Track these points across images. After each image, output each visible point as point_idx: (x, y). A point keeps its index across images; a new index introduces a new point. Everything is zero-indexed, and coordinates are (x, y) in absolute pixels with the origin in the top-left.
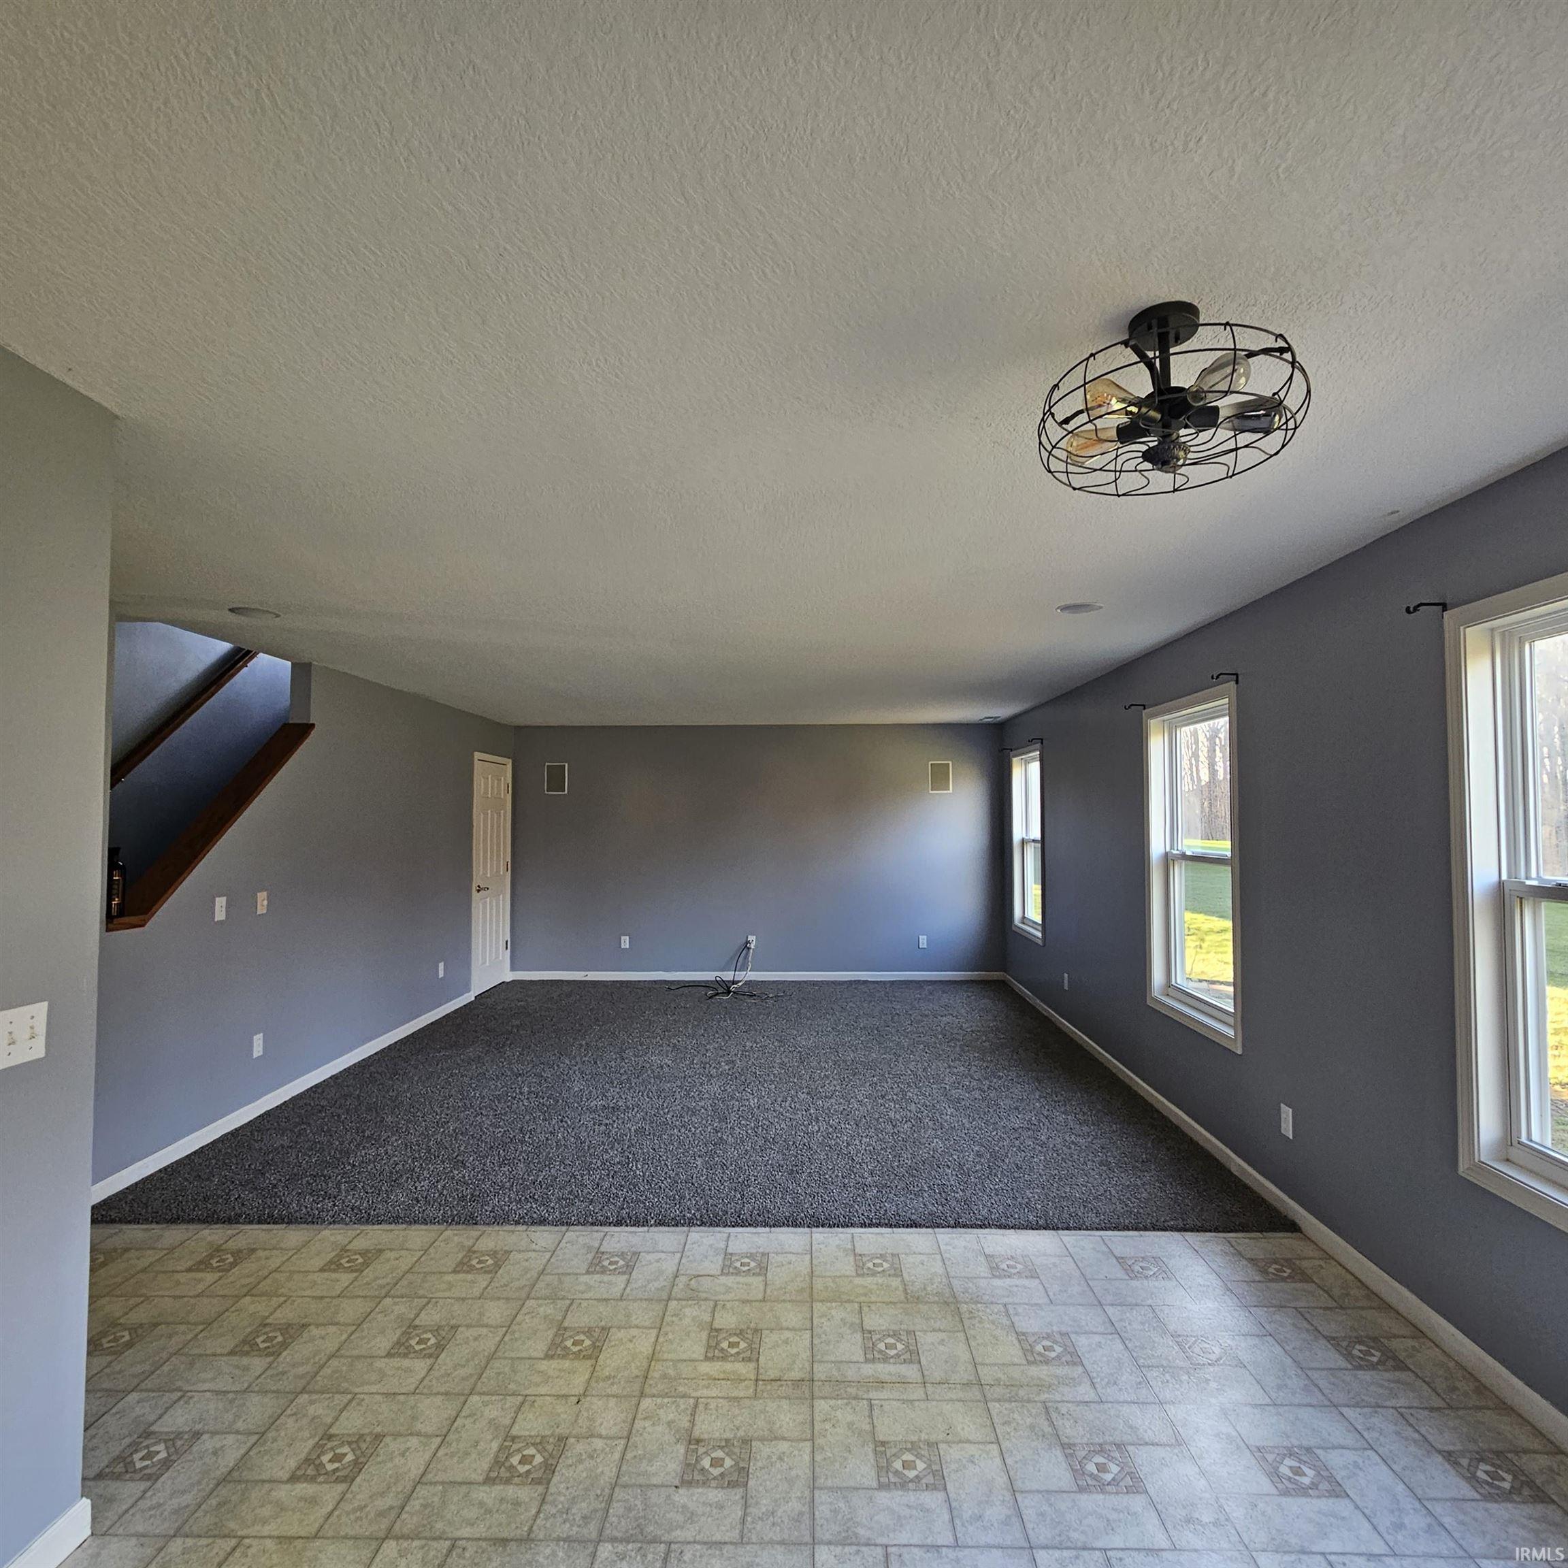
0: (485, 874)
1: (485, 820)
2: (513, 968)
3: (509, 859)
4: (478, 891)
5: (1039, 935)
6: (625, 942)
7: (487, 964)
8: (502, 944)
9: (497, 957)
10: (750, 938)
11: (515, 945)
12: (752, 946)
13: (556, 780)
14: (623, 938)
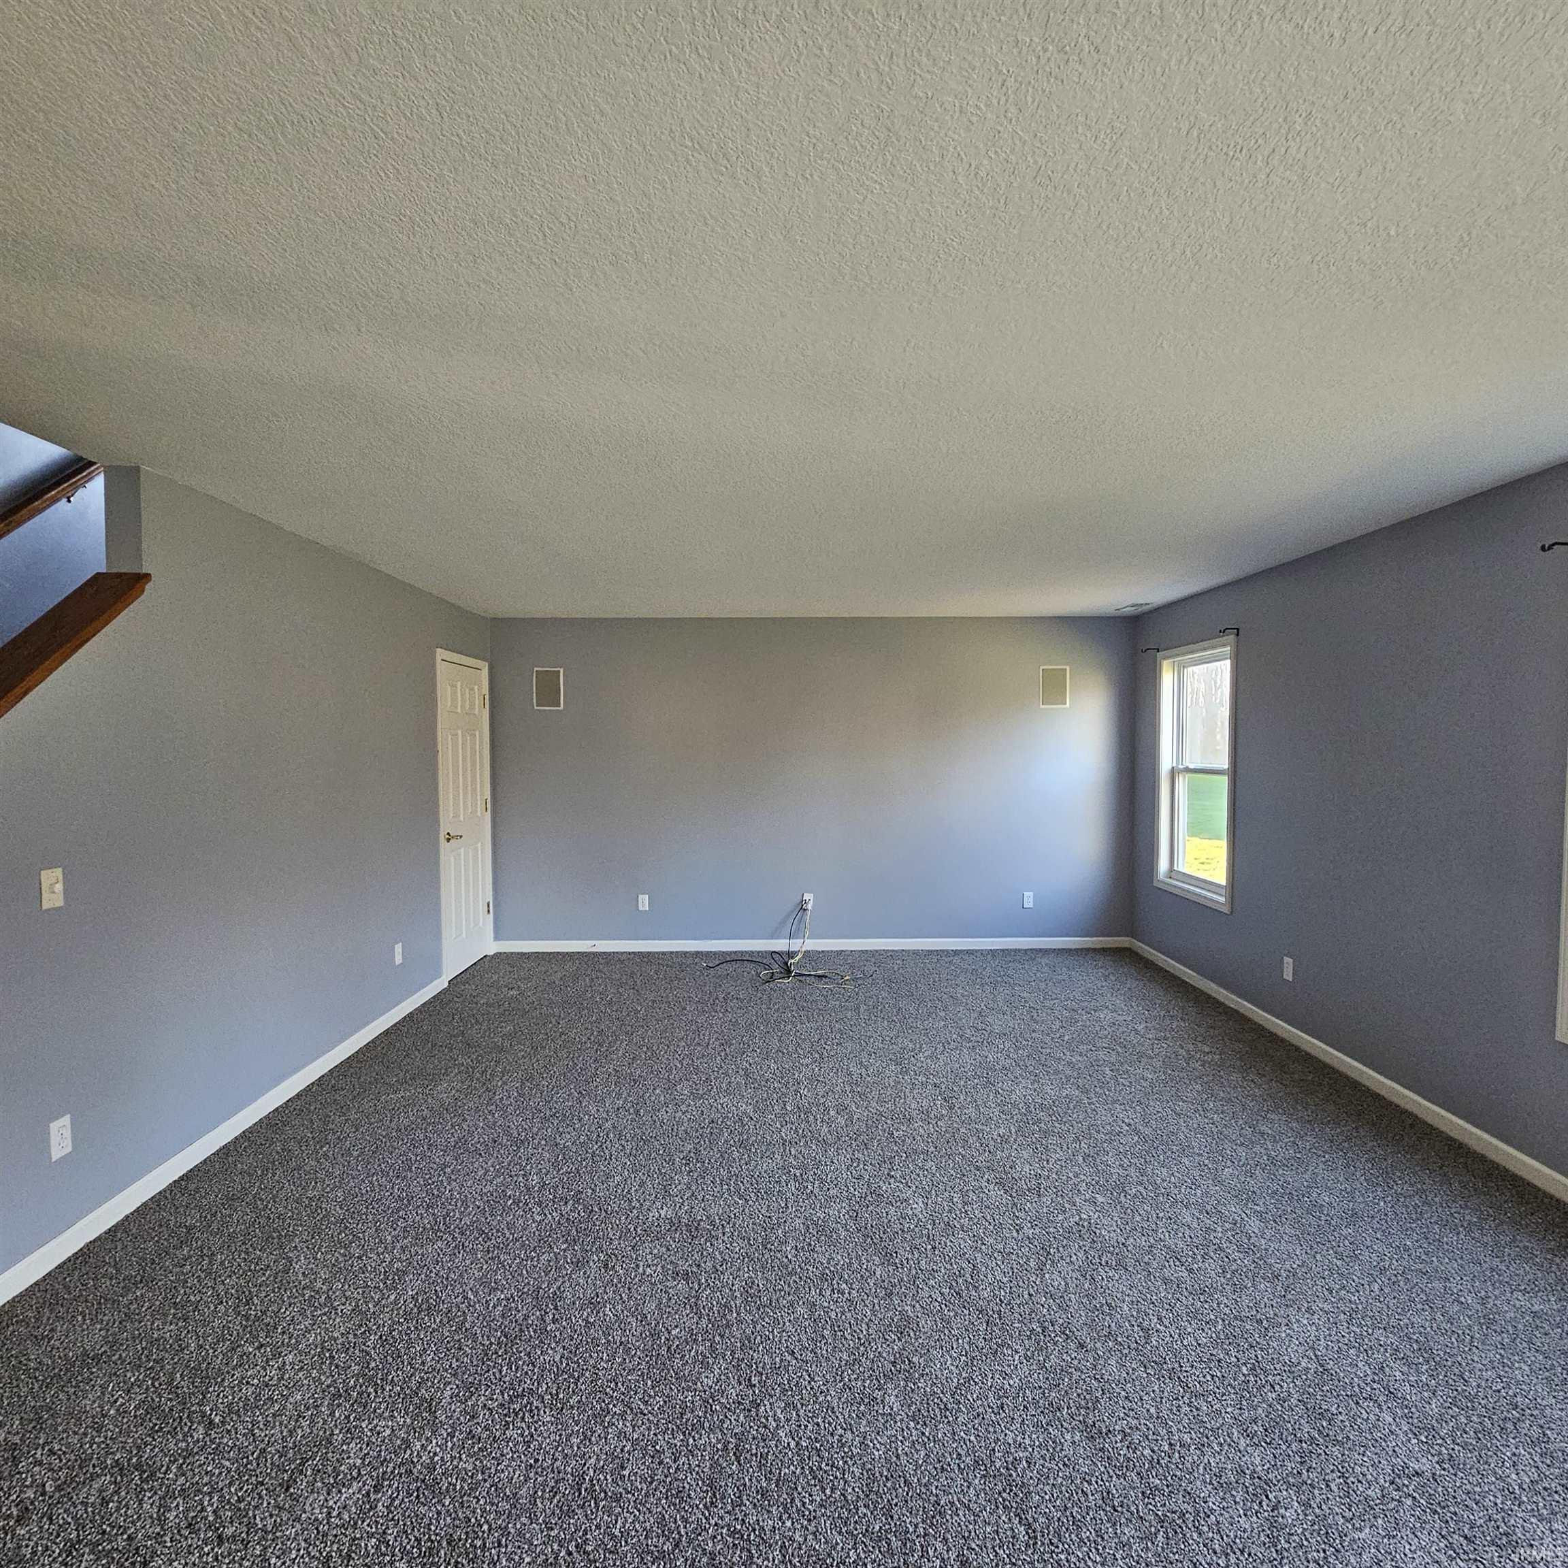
0: (456, 816)
1: (455, 745)
2: (497, 938)
3: (488, 795)
4: (448, 840)
5: (1222, 900)
6: (644, 902)
7: (464, 935)
8: (482, 908)
9: (476, 924)
10: (806, 897)
11: (498, 907)
12: (810, 907)
13: (548, 692)
14: (641, 897)
